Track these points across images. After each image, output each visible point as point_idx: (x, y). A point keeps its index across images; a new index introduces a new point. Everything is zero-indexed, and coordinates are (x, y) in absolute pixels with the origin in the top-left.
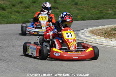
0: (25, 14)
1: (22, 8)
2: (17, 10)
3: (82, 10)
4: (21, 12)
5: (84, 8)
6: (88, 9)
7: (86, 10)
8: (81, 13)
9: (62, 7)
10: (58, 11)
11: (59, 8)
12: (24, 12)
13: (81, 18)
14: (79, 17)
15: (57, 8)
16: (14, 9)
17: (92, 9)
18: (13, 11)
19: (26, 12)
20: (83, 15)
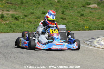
0: (36, 23)
1: (33, 19)
2: (29, 20)
3: (88, 21)
4: (33, 22)
5: (89, 19)
6: (93, 20)
7: (91, 21)
8: (87, 23)
9: (70, 18)
10: (66, 21)
11: (67, 19)
12: (35, 22)
13: (88, 28)
14: (86, 27)
15: (65, 19)
16: (26, 19)
17: (96, 20)
18: (25, 21)
19: (37, 22)
20: (89, 25)
